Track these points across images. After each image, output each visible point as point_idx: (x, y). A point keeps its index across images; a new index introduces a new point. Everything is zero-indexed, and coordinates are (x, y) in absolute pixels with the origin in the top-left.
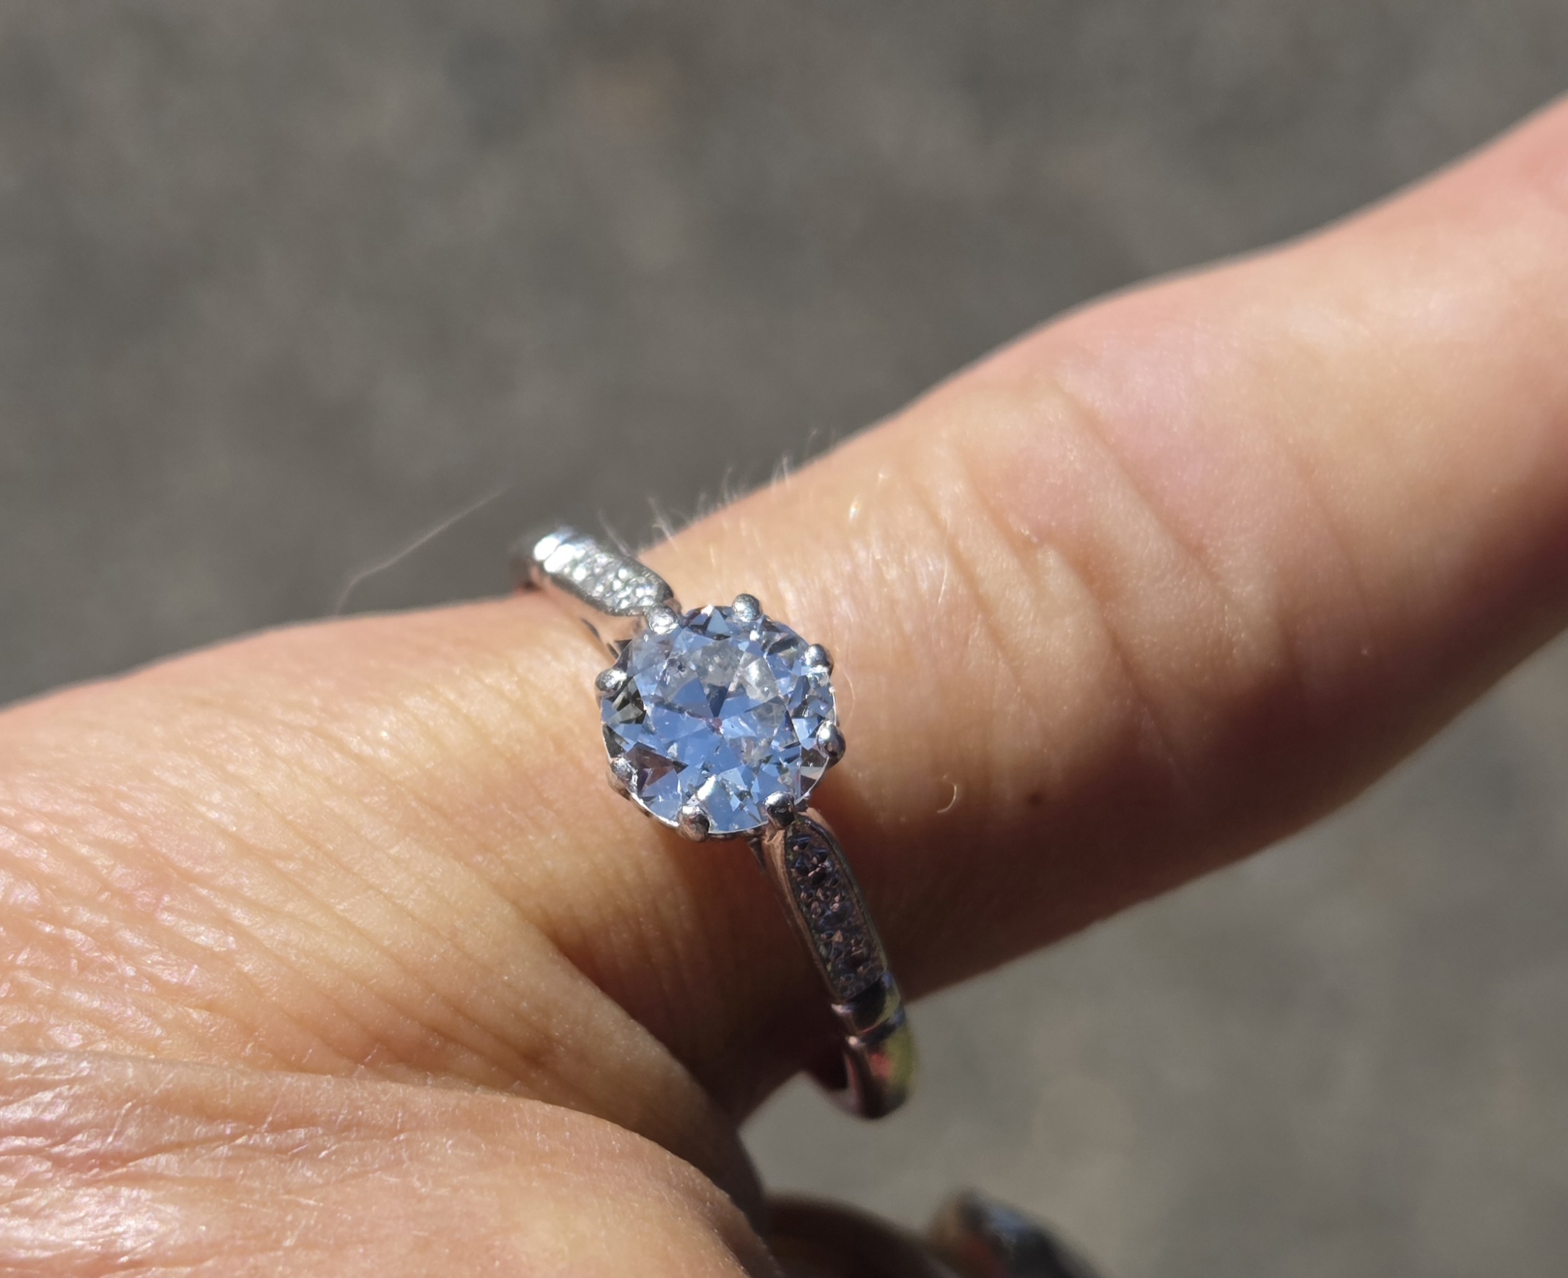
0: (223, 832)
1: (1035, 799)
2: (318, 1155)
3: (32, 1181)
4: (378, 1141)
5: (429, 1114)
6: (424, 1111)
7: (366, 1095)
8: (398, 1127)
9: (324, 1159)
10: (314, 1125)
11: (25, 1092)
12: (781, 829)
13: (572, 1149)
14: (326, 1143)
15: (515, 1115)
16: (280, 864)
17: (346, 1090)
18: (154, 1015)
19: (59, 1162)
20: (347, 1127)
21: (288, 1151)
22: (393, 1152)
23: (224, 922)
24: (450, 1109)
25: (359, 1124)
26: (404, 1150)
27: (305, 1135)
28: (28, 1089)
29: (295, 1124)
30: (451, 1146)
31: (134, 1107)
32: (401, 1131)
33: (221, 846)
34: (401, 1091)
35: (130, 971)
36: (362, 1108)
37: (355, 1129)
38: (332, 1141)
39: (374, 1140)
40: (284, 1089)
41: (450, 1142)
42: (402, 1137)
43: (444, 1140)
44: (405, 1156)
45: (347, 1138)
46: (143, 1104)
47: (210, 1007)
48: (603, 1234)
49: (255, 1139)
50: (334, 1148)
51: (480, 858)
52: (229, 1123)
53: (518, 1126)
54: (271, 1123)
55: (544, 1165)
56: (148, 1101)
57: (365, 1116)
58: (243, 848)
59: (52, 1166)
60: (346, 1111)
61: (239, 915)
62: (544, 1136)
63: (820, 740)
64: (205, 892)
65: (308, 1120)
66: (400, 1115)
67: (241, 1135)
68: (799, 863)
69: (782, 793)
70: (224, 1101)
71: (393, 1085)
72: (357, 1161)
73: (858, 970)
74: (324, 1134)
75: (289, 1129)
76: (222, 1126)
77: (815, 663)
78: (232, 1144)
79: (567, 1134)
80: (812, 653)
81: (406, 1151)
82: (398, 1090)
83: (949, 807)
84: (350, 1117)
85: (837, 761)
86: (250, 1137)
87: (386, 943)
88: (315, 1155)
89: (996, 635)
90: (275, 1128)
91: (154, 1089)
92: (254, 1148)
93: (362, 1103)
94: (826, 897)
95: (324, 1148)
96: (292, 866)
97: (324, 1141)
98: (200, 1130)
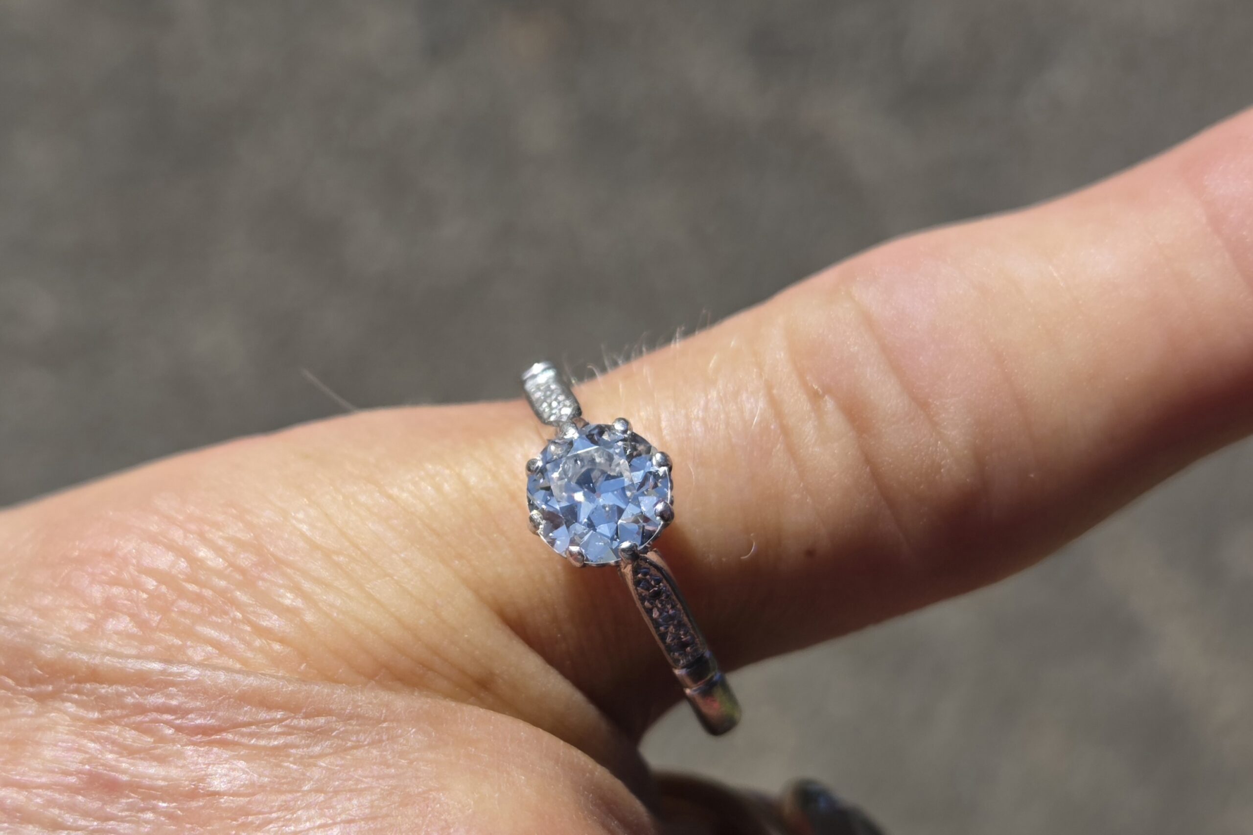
0: (303, 535)
1: (810, 553)
2: (332, 734)
3: (163, 739)
4: (369, 727)
5: (402, 712)
6: (399, 710)
7: (364, 698)
8: (382, 719)
9: (334, 737)
10: (330, 715)
11: (162, 687)
12: (630, 564)
13: (492, 737)
14: (337, 727)
15: (459, 715)
16: (335, 558)
17: (352, 695)
18: (249, 644)
19: (179, 729)
20: (351, 717)
21: (314, 730)
22: (378, 734)
23: (297, 590)
24: (416, 709)
25: (359, 717)
26: (384, 734)
27: (325, 721)
28: (164, 684)
29: (319, 714)
30: (414, 732)
31: (224, 699)
32: (384, 721)
33: (301, 544)
34: (386, 697)
35: (239, 615)
36: (360, 706)
37: (355, 719)
38: (341, 725)
39: (367, 726)
40: (314, 693)
41: (414, 730)
42: (385, 725)
43: (410, 729)
44: (385, 737)
45: (350, 724)
46: (230, 698)
47: (282, 641)
48: (497, 795)
49: (295, 722)
50: (342, 730)
51: (457, 562)
52: (280, 712)
53: (459, 721)
54: (305, 713)
55: (470, 748)
56: (232, 696)
57: (362, 711)
58: (314, 546)
59: (175, 731)
60: (351, 708)
61: (307, 585)
62: (476, 728)
63: (657, 511)
64: (289, 570)
65: (328, 713)
66: (384, 711)
67: (287, 719)
68: (643, 584)
69: (630, 542)
70: (277, 699)
71: (383, 693)
72: (355, 738)
73: (687, 650)
74: (337, 721)
75: (315, 717)
76: (276, 714)
77: (660, 465)
78: (281, 724)
79: (491, 727)
80: (658, 457)
81: (385, 735)
82: (385, 696)
83: (750, 554)
84: (352, 712)
85: (668, 524)
86: (292, 720)
87: (393, 610)
88: (330, 733)
89: (792, 450)
90: (307, 716)
91: (236, 689)
92: (295, 728)
93: (360, 704)
94: (663, 605)
95: (336, 729)
96: (341, 558)
97: (336, 725)
98: (263, 715)
